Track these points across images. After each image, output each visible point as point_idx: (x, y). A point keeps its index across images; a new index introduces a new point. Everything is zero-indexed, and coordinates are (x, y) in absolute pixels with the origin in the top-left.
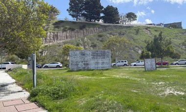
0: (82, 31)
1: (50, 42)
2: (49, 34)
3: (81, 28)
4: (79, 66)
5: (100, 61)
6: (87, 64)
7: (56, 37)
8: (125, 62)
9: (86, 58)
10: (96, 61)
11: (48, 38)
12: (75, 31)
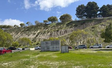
0: (82, 26)
1: (62, 35)
2: (62, 30)
3: (82, 24)
4: (45, 49)
5: (55, 47)
6: (49, 48)
7: (66, 32)
8: (100, 45)
9: (48, 45)
10: (53, 46)
11: (62, 33)
12: (78, 26)
